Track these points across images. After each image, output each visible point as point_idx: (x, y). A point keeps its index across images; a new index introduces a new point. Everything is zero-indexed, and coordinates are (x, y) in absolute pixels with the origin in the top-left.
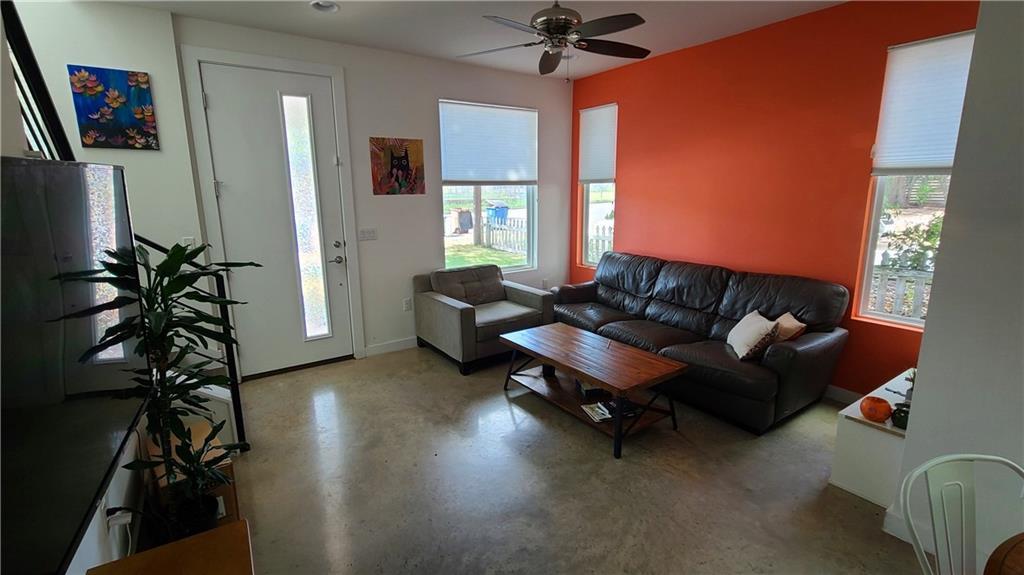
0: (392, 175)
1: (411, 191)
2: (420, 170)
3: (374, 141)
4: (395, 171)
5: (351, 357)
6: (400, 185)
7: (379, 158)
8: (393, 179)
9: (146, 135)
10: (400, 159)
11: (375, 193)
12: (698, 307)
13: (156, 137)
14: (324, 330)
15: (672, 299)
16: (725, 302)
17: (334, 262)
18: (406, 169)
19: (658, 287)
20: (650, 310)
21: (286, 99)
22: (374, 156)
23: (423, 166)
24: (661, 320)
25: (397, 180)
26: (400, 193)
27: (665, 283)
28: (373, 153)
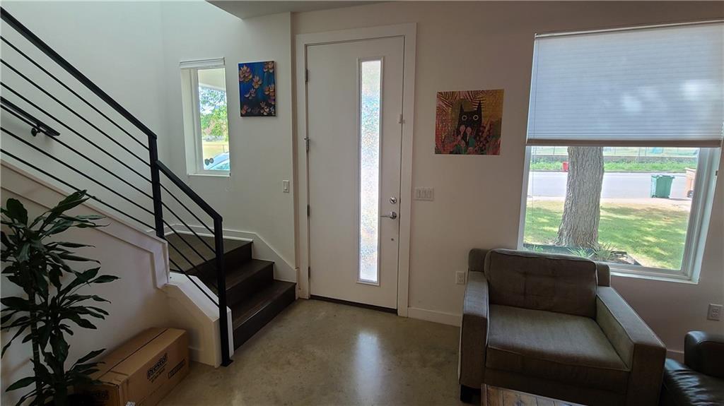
0: (458, 132)
1: (481, 151)
2: (496, 128)
3: (443, 96)
4: (462, 128)
5: (394, 311)
7: (447, 114)
9: (269, 105)
10: (471, 114)
11: (438, 151)
13: (274, 106)
14: (374, 278)
17: (389, 217)
21: (364, 65)
22: (440, 111)
23: (499, 122)
25: (464, 138)
28: (439, 108)
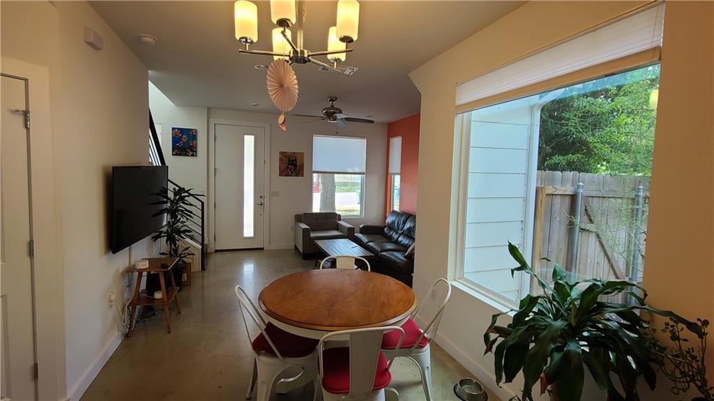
0: (288, 168)
1: (297, 175)
2: (302, 166)
4: (290, 166)
5: (262, 249)
6: (292, 172)
7: (283, 160)
8: (289, 170)
9: (193, 151)
11: (280, 175)
13: (196, 152)
14: (251, 235)
15: (408, 234)
17: (259, 204)
18: (295, 165)
19: (405, 228)
21: (246, 136)
22: (281, 159)
23: (304, 164)
25: (291, 170)
26: (292, 176)
27: (407, 226)
28: (280, 158)
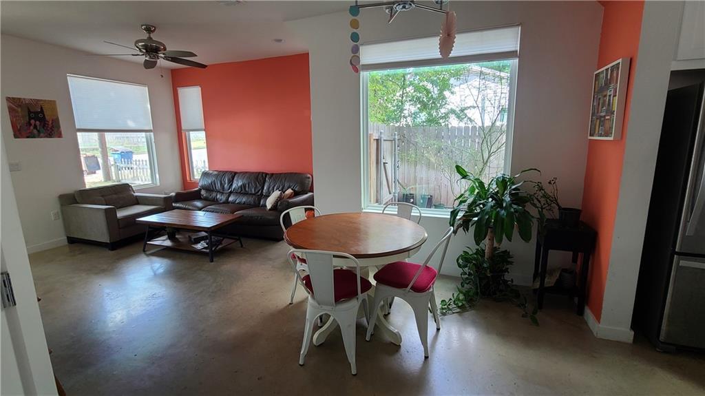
0: (31, 125)
1: (50, 136)
2: (56, 121)
3: (11, 100)
4: (33, 121)
6: (38, 131)
7: (17, 112)
8: (32, 128)
10: (36, 113)
11: (16, 136)
12: (253, 192)
15: (242, 191)
16: (265, 188)
18: (43, 120)
19: (234, 187)
20: (231, 199)
22: (11, 110)
23: (57, 119)
24: (237, 202)
25: (35, 127)
26: (39, 137)
27: (237, 183)
28: (9, 107)
